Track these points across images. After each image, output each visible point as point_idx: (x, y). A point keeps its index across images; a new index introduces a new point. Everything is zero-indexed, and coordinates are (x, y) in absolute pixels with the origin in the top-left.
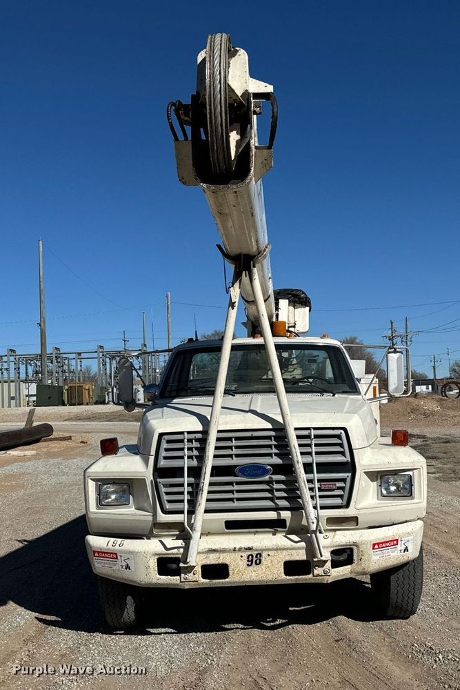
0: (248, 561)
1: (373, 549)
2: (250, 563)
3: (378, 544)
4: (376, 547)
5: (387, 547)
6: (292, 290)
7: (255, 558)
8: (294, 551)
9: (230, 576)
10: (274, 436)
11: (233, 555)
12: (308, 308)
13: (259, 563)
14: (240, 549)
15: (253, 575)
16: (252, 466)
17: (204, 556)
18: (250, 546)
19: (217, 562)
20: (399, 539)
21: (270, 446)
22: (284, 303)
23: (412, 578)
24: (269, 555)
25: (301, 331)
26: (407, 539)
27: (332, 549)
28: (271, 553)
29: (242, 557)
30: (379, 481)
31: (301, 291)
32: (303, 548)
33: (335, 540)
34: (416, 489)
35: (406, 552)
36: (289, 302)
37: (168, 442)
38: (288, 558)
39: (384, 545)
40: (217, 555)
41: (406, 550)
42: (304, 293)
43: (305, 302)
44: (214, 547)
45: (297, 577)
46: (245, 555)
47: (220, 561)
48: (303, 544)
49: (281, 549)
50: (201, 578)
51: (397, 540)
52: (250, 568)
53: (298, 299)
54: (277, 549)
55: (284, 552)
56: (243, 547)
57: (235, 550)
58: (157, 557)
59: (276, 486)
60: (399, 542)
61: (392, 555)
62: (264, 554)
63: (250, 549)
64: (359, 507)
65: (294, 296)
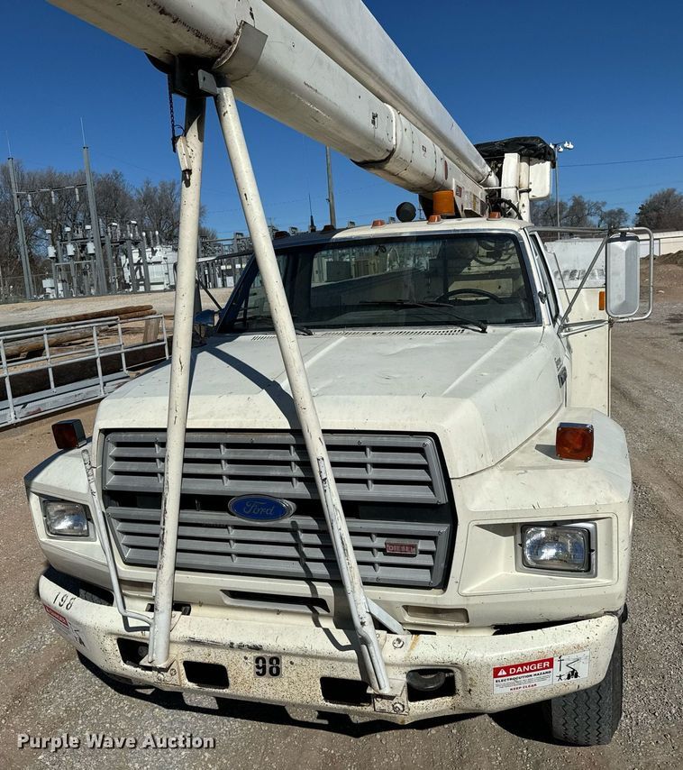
0: (258, 667)
1: (496, 675)
2: (261, 671)
3: (507, 669)
4: (503, 673)
5: (526, 672)
6: (525, 139)
7: (269, 665)
8: (337, 663)
9: (231, 686)
10: (294, 445)
11: (231, 654)
12: (548, 164)
13: (276, 673)
14: (241, 647)
15: (268, 690)
16: (255, 500)
17: (186, 648)
18: (257, 643)
19: (207, 661)
20: (556, 659)
21: (287, 463)
22: (511, 160)
23: (593, 707)
24: (292, 663)
25: (538, 196)
26: (574, 656)
27: (409, 669)
28: (296, 660)
29: (246, 658)
30: (519, 535)
31: (539, 138)
32: (352, 661)
33: (415, 653)
34: (601, 557)
35: (572, 679)
36: (521, 156)
37: (119, 445)
38: (327, 673)
39: (520, 669)
40: (206, 650)
41: (574, 674)
42: (542, 141)
43: (544, 155)
44: (198, 637)
45: (346, 706)
46: (252, 655)
47: (212, 660)
48: (352, 654)
49: (312, 657)
50: (186, 681)
51: (551, 661)
52: (262, 679)
53: (533, 151)
54: (305, 656)
55: (319, 661)
56: (245, 643)
57: (231, 646)
58: (116, 637)
59: (304, 537)
60: (556, 664)
61: (540, 684)
62: (284, 661)
63: (257, 648)
64: (466, 591)
65: (527, 146)
